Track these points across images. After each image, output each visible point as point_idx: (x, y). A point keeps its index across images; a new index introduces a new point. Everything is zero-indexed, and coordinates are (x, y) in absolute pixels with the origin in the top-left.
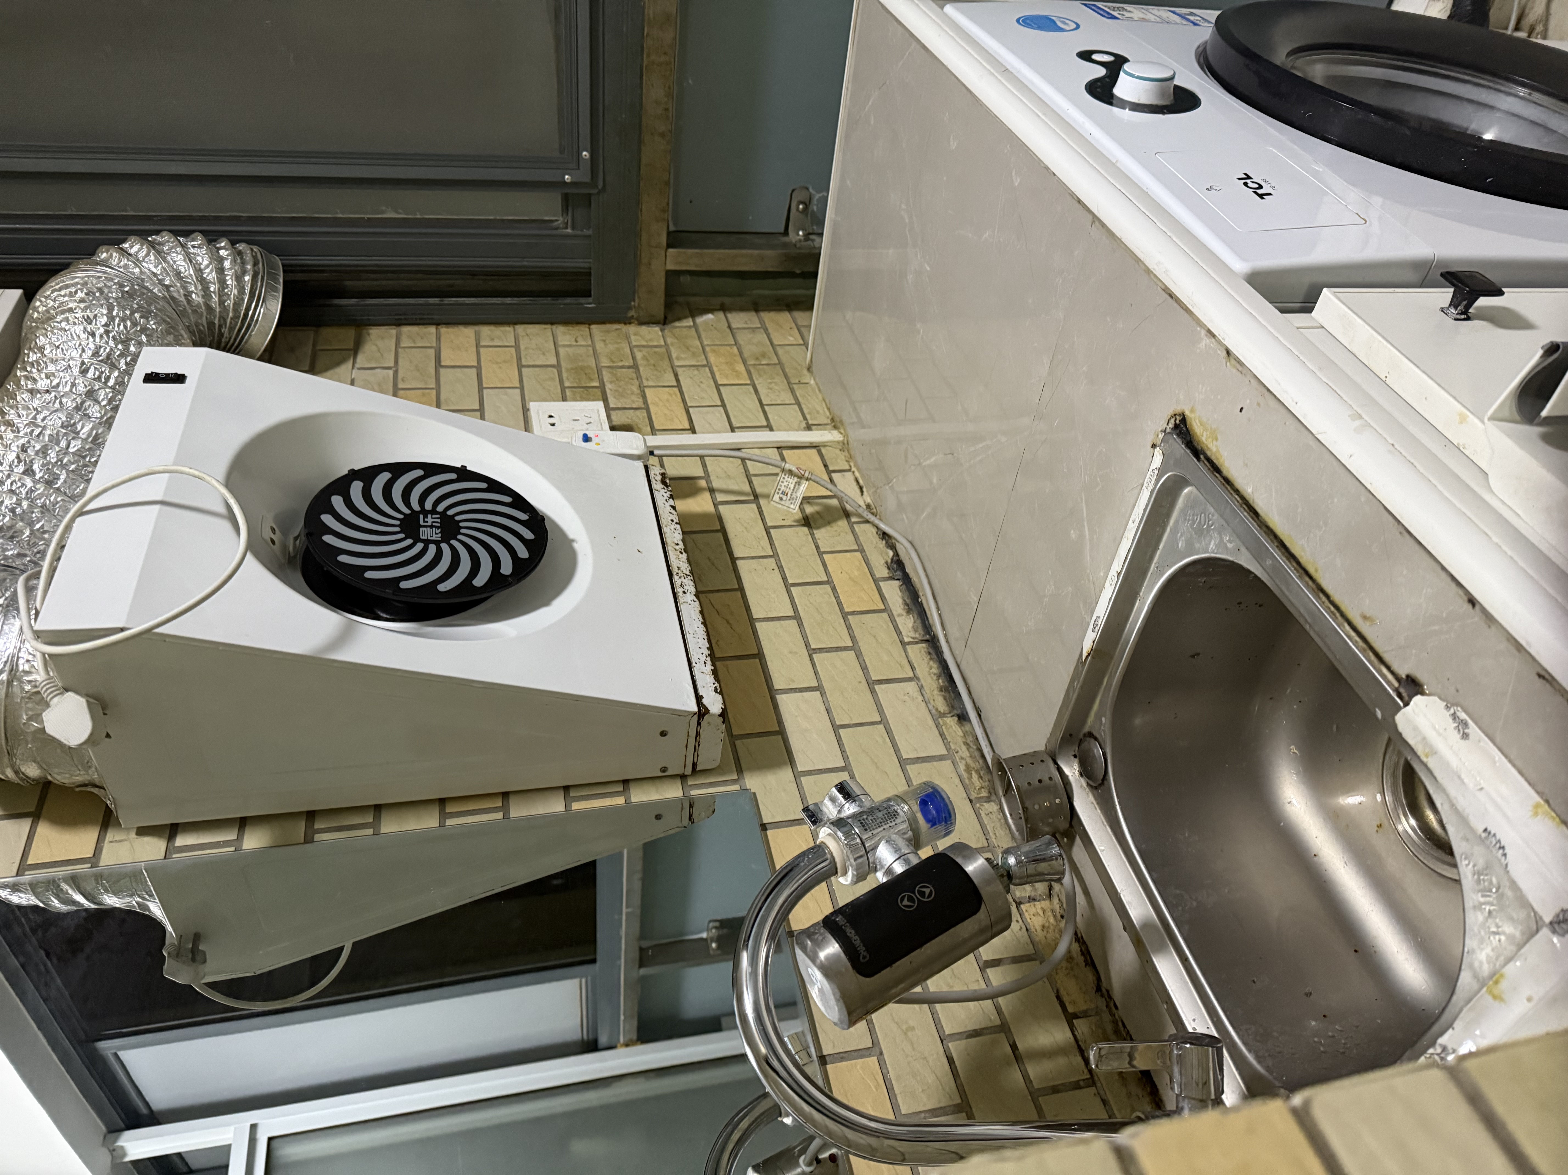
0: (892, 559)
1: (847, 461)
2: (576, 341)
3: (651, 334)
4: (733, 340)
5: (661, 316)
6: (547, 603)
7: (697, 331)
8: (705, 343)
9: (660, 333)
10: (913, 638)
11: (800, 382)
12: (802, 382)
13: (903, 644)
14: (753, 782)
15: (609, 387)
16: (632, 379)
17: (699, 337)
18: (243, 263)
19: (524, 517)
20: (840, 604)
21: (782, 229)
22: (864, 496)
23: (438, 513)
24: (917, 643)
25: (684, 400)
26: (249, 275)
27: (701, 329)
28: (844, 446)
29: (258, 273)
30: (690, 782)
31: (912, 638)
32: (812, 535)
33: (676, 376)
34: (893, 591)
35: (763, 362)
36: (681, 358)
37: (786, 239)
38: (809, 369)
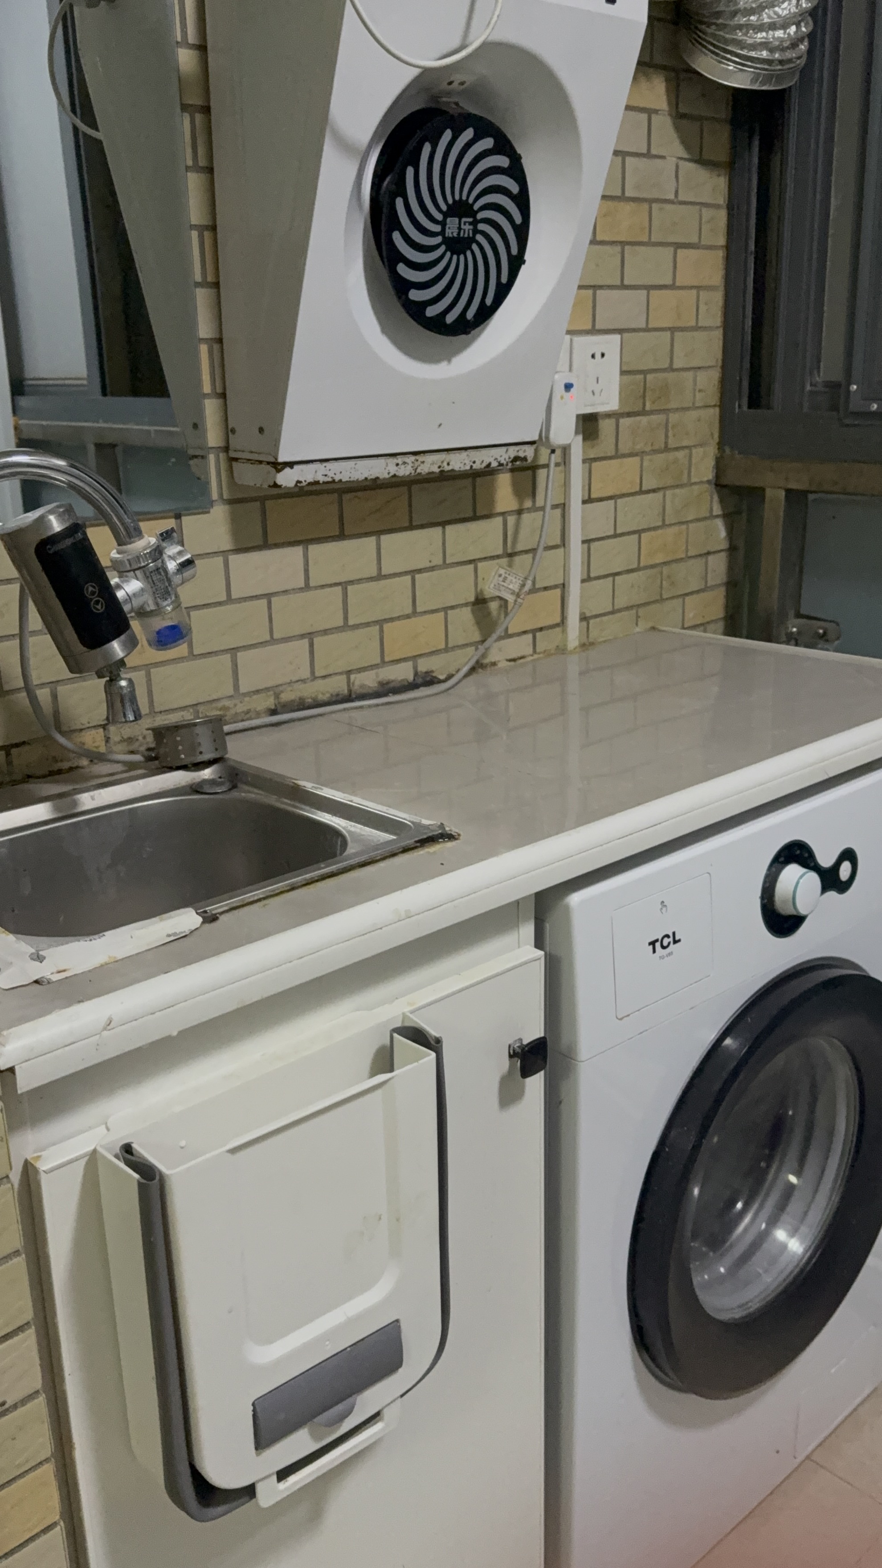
0: (435, 677)
1: (545, 651)
2: (700, 391)
3: (705, 469)
4: (693, 554)
5: (724, 481)
6: (384, 331)
7: (705, 519)
8: (691, 525)
9: (705, 479)
10: (353, 684)
11: (638, 617)
12: (639, 619)
13: (349, 673)
14: (219, 513)
15: (644, 420)
16: (652, 445)
17: (698, 520)
18: (783, 50)
19: (470, 315)
20: (392, 620)
21: (803, 611)
22: (505, 662)
23: (474, 235)
24: (349, 685)
25: (623, 495)
26: (767, 55)
27: (708, 522)
28: (561, 650)
29: (770, 65)
30: (222, 456)
31: (354, 681)
32: (466, 605)
33: (654, 491)
34: (403, 673)
35: (664, 582)
36: (674, 498)
37: (792, 613)
38: (653, 628)
